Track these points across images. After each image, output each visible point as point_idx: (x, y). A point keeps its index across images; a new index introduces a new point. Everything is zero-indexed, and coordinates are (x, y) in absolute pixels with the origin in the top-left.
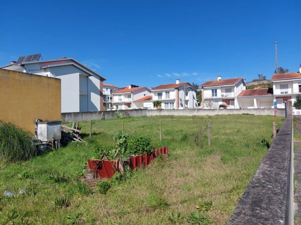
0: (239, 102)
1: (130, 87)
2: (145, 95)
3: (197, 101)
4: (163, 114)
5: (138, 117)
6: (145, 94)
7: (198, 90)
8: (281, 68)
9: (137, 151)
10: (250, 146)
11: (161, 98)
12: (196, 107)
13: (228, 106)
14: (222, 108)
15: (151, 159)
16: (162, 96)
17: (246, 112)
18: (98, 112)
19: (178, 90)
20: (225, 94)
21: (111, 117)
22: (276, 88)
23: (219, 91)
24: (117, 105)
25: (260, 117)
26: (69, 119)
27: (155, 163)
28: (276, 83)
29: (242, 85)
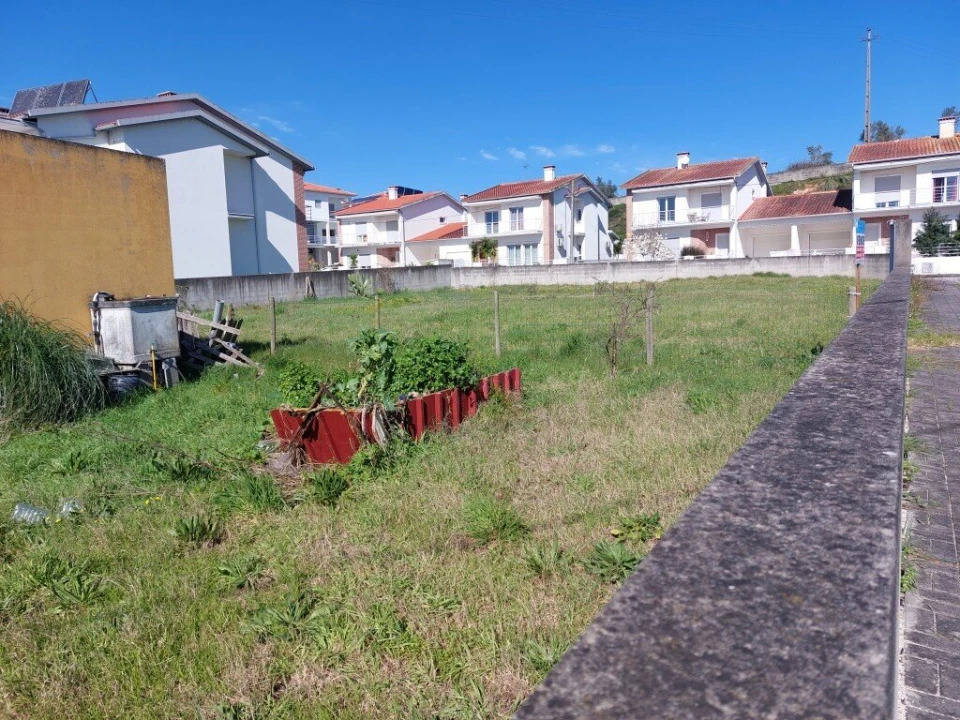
0: (744, 237)
1: (393, 194)
2: (442, 220)
3: (612, 236)
4: (502, 280)
5: (422, 293)
6: (443, 216)
7: (615, 202)
8: (880, 124)
9: (426, 381)
10: (775, 365)
11: (496, 231)
12: (607, 257)
13: (710, 250)
14: (691, 257)
15: (472, 405)
16: (500, 222)
17: (764, 269)
18: (292, 277)
19: (552, 203)
20: (699, 212)
21: (334, 292)
22: (863, 190)
23: (681, 203)
24: (353, 253)
25: (808, 282)
26: (201, 300)
27: (482, 416)
28: (863, 172)
29: (755, 180)
